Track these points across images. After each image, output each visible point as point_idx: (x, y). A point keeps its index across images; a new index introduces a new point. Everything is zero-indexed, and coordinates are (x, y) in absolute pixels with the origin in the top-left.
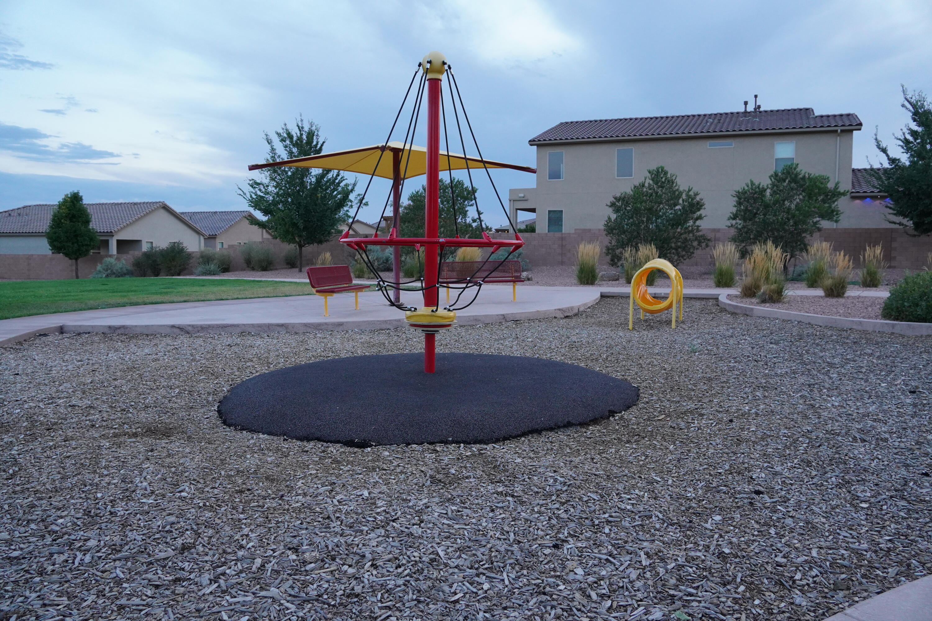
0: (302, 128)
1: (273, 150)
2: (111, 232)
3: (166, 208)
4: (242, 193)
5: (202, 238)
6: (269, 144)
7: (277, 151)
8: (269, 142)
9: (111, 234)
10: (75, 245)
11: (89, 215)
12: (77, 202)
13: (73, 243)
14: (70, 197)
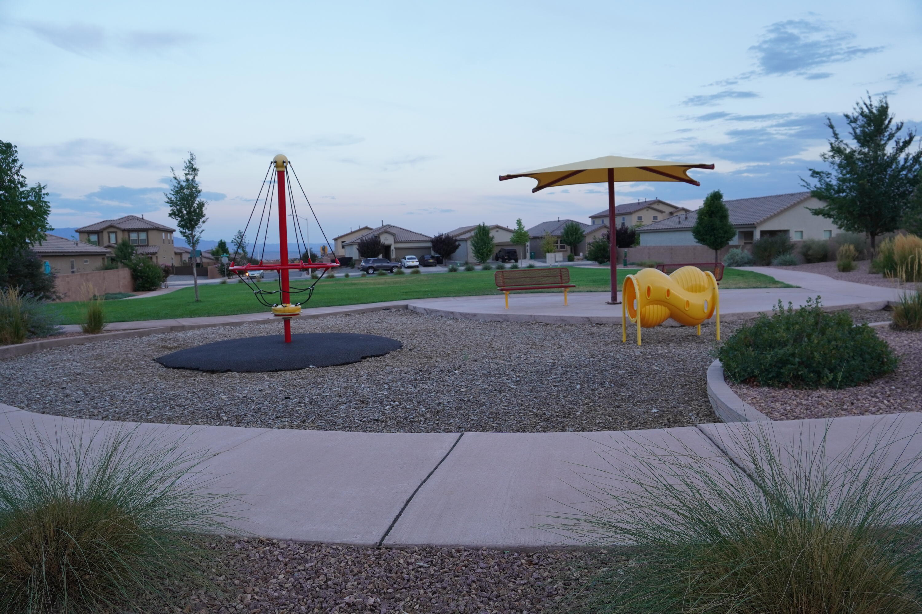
1: (835, 134)
2: (754, 224)
4: (805, 184)
6: (831, 128)
7: (840, 136)
9: (753, 226)
10: (712, 237)
11: (726, 210)
12: (717, 199)
13: (711, 236)
14: (711, 196)
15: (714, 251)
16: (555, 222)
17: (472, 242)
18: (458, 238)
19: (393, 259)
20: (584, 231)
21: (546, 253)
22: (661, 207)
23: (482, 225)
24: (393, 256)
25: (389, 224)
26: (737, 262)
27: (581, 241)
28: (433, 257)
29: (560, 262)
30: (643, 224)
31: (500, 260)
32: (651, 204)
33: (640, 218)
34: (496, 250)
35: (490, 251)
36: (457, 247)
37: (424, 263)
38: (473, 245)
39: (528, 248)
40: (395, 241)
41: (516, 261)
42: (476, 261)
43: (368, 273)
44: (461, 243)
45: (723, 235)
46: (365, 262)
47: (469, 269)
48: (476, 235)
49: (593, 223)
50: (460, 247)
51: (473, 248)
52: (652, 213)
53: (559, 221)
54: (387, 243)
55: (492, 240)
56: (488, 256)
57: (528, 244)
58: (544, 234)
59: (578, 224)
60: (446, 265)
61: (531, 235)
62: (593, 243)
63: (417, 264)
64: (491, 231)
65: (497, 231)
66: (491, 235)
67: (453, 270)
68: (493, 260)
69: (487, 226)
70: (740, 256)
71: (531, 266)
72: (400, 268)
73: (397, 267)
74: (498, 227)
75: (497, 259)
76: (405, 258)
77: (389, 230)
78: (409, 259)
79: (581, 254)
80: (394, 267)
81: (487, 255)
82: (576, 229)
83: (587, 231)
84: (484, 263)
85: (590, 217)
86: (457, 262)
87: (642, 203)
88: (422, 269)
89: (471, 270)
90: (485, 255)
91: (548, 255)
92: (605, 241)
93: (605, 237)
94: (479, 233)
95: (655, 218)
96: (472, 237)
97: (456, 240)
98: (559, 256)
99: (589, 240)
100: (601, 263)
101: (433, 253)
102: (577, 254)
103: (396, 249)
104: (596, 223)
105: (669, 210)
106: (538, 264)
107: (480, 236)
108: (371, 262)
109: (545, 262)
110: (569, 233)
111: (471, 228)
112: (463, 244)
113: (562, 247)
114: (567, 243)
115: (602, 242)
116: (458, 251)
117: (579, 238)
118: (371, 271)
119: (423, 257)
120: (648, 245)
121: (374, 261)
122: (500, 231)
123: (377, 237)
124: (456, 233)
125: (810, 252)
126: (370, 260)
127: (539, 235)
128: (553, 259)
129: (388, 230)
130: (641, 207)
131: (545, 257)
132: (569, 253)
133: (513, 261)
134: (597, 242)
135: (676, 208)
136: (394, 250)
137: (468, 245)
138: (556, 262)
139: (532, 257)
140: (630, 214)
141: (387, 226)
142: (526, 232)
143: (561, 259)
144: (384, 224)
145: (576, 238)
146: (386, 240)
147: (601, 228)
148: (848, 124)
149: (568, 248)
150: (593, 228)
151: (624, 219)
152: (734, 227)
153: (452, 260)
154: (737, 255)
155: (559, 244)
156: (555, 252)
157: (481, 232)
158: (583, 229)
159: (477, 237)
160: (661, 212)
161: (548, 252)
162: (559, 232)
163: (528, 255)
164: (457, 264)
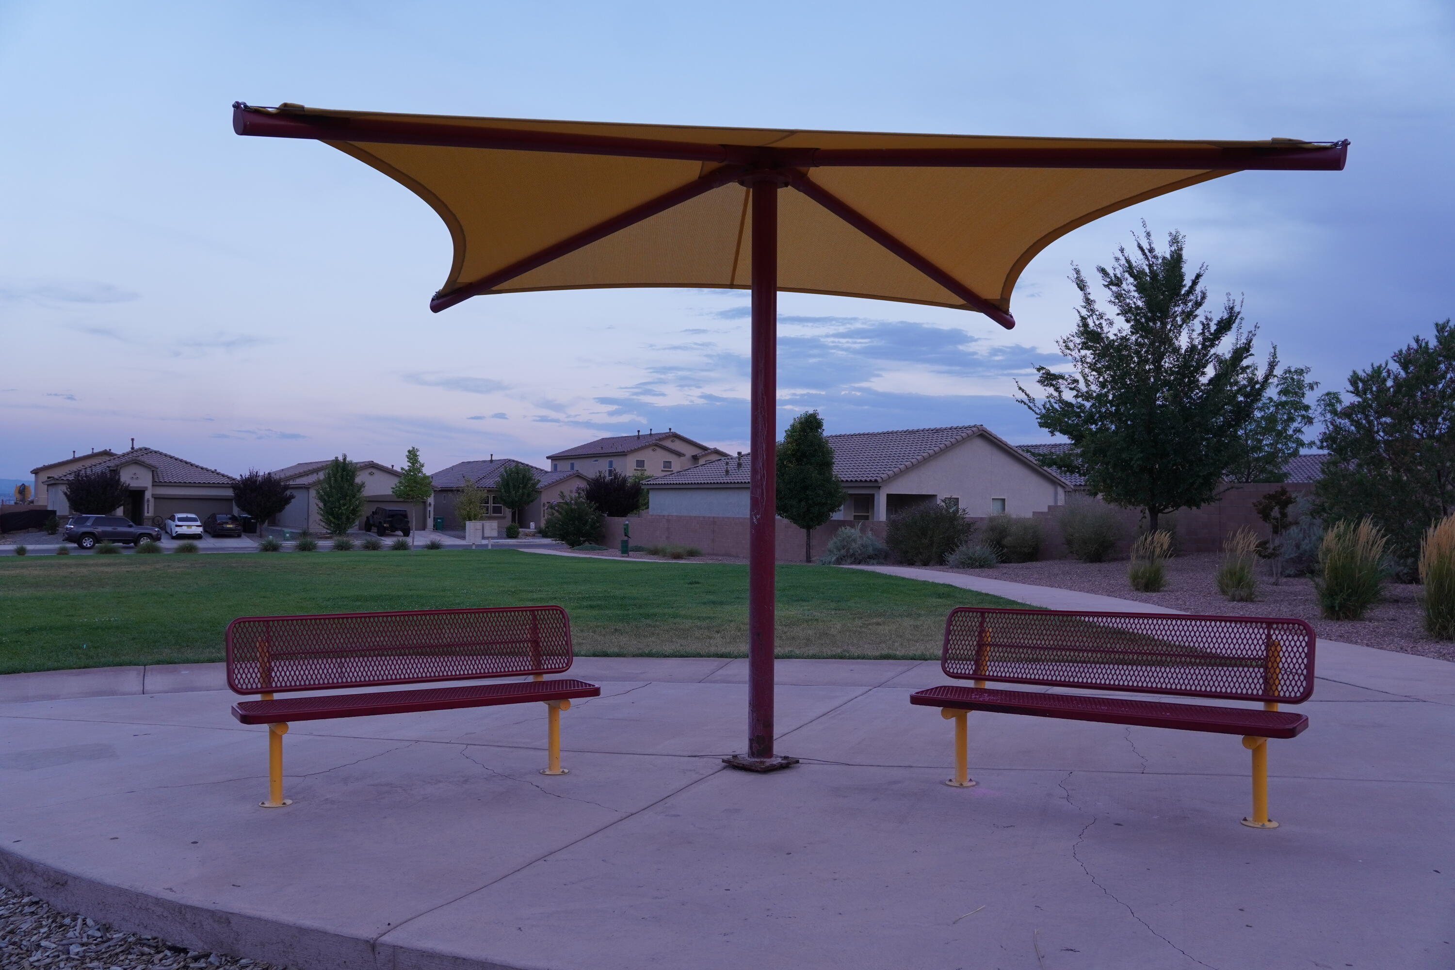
0: (1151, 250)
1: (1088, 302)
2: (876, 481)
3: (984, 436)
4: (1025, 398)
5: (1060, 491)
6: (1081, 290)
7: (1096, 306)
8: (1082, 285)
9: (876, 485)
10: (803, 503)
11: (829, 452)
12: (811, 429)
13: (800, 501)
14: (801, 423)
15: (804, 531)
16: (484, 462)
17: (318, 493)
18: (291, 483)
19: (148, 518)
20: (539, 481)
21: (465, 519)
22: (677, 446)
23: (341, 459)
24: (149, 511)
25: (147, 447)
26: (853, 555)
27: (532, 501)
28: (234, 519)
29: (493, 538)
30: (647, 473)
31: (375, 529)
32: (660, 440)
33: (640, 464)
34: (366, 511)
35: (354, 512)
36: (288, 500)
37: (214, 529)
38: (321, 498)
39: (431, 509)
40: (154, 481)
41: (407, 533)
42: (325, 531)
43: (82, 547)
44: (295, 493)
45: (824, 501)
46: (75, 523)
47: (305, 547)
48: (328, 479)
49: (555, 467)
50: (293, 500)
51: (321, 505)
52: (661, 456)
53: (491, 461)
54: (134, 484)
55: (359, 490)
56: (349, 521)
57: (431, 500)
58: (462, 484)
59: (528, 468)
60: (261, 536)
61: (437, 483)
62: (559, 504)
63: (200, 530)
64: (358, 473)
65: (371, 474)
66: (358, 480)
67: (272, 548)
68: (360, 529)
69: (351, 463)
70: (859, 542)
71: (434, 546)
72: (158, 538)
73: (149, 535)
74: (373, 466)
75: (368, 527)
76: (173, 518)
77: (146, 459)
78: (180, 520)
79: (532, 525)
80: (142, 535)
81: (348, 518)
82: (524, 477)
83: (544, 482)
84: (340, 534)
85: (548, 458)
86: (286, 530)
87: (644, 436)
88: (208, 543)
89: (309, 550)
90: (344, 518)
91: (470, 525)
92: (583, 503)
93: (583, 494)
94: (335, 476)
95: (667, 464)
96: (319, 482)
97: (287, 488)
98: (492, 527)
99: (550, 497)
100: (573, 545)
101: (236, 511)
102: (524, 524)
103: (156, 498)
104: (559, 469)
105: (690, 451)
106: (446, 540)
107: (336, 481)
108: (91, 523)
109: (464, 538)
110: (511, 485)
111: (319, 465)
112: (299, 496)
113: (497, 510)
114: (506, 504)
115: (576, 503)
116: (288, 507)
117: (529, 495)
118: (87, 543)
119: (213, 517)
120: (666, 513)
121: (97, 522)
122: (378, 475)
123: (115, 472)
124: (288, 474)
125: (1007, 541)
126: (89, 518)
127: (454, 485)
128: (480, 533)
129: (141, 458)
130: (643, 443)
131: (464, 528)
132: (508, 522)
133: (400, 533)
134: (566, 503)
135: (704, 449)
136: (152, 500)
137: (310, 497)
138: (484, 538)
139: (437, 528)
140: (623, 454)
141: (141, 449)
142: (426, 477)
143: (495, 534)
144: (136, 447)
145: (523, 494)
146: (133, 478)
147: (569, 478)
148: (1106, 286)
149: (508, 512)
150: (556, 477)
151: (611, 463)
152: (843, 485)
153: (277, 526)
154: (854, 540)
155: (491, 505)
156: (482, 519)
157: (339, 474)
158: (537, 477)
159: (329, 484)
160: (679, 454)
161: (470, 520)
162: (491, 482)
163: (430, 522)
164: (284, 533)
